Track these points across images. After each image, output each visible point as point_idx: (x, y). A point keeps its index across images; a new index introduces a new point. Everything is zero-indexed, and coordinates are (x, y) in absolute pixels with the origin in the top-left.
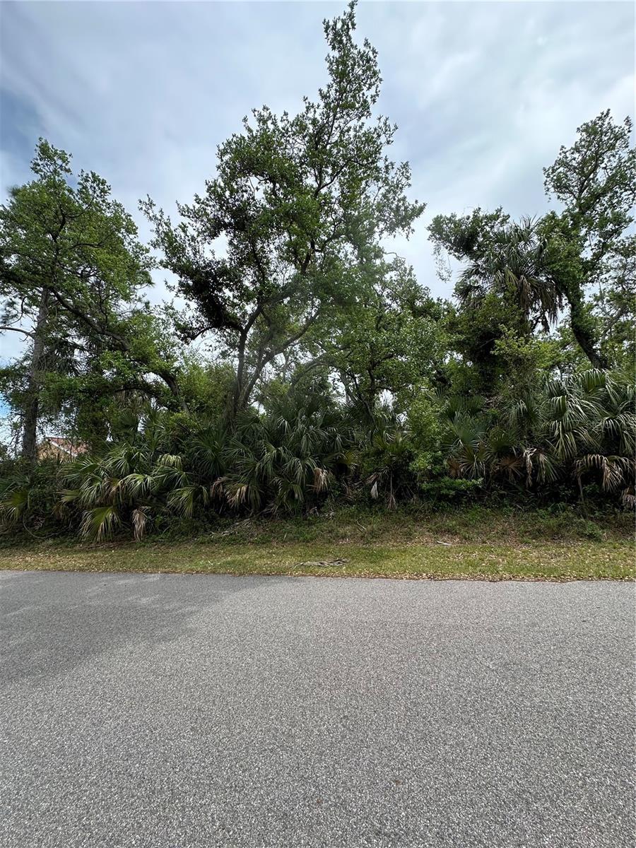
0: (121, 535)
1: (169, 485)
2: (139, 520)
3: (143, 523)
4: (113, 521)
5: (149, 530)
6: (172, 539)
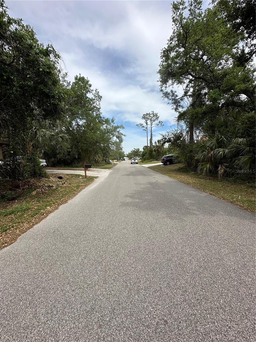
2: (221, 170)
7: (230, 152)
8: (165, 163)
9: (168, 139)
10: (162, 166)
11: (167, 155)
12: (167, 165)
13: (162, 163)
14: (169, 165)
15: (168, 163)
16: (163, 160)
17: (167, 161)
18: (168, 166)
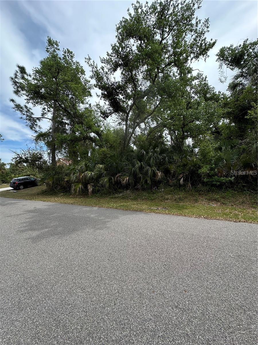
0: (84, 193)
1: (100, 176)
2: (90, 188)
3: (91, 189)
4: (81, 188)
5: (94, 192)
6: (101, 196)
7: (95, 174)
8: (16, 187)
9: (25, 158)
10: (12, 191)
11: (19, 178)
12: (20, 189)
13: (12, 187)
14: (24, 190)
15: (22, 187)
16: (14, 183)
17: (20, 184)
18: (22, 190)
